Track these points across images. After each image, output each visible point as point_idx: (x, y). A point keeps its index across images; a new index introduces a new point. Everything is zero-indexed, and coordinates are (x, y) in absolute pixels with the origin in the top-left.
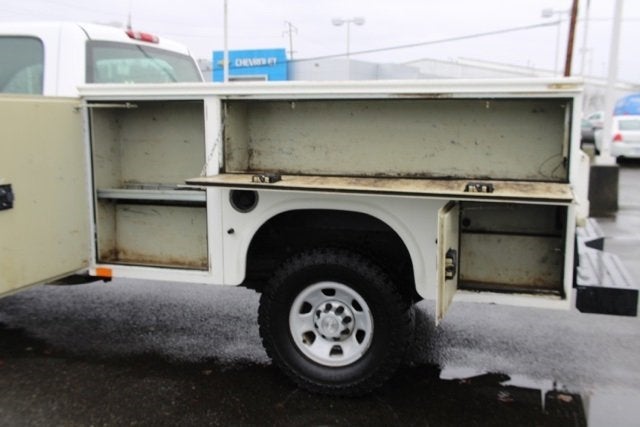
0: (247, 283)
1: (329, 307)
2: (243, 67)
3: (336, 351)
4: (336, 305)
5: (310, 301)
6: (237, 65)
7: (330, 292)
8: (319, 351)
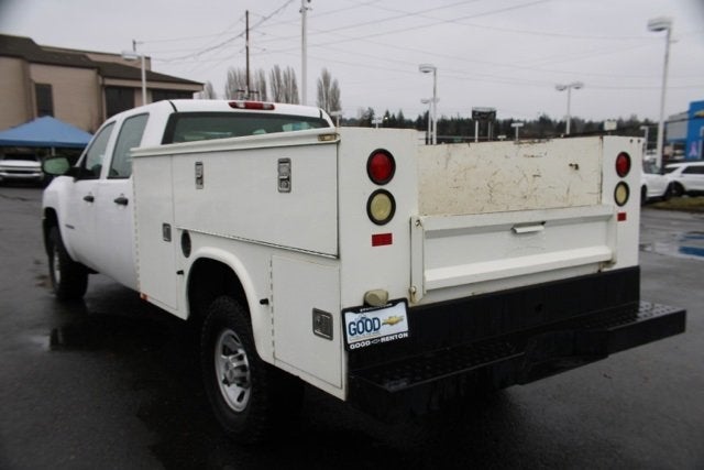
3: (241, 397)
4: (241, 351)
5: (228, 344)
7: (236, 339)
8: (232, 394)
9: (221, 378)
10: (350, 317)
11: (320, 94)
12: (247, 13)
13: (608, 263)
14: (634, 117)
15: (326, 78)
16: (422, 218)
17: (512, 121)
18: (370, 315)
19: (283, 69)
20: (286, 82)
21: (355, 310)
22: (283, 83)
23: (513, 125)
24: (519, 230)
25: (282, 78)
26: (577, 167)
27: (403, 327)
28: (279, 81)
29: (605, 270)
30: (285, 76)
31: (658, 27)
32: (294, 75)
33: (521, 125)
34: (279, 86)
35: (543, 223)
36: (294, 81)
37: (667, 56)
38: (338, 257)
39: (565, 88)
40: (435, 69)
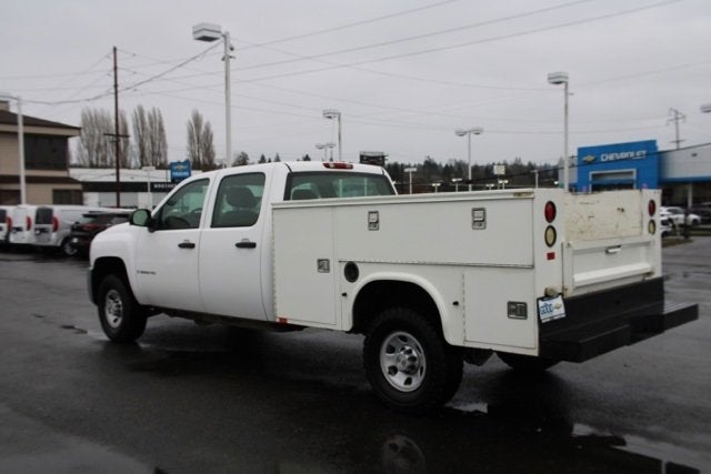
0: (354, 330)
1: (403, 349)
2: (609, 161)
3: (408, 382)
4: (407, 348)
5: (394, 344)
6: (603, 160)
7: (404, 339)
8: (398, 380)
9: (385, 370)
10: (541, 303)
11: (191, 137)
12: (115, 49)
13: (649, 274)
14: (518, 160)
15: (197, 120)
16: (571, 242)
17: (403, 166)
18: (548, 302)
19: (147, 110)
20: (151, 124)
21: (542, 299)
22: (147, 125)
23: (406, 170)
24: (611, 251)
25: (147, 120)
26: (623, 210)
27: (562, 310)
28: (143, 122)
29: (647, 278)
30: (150, 118)
31: (558, 81)
32: (160, 116)
33: (415, 170)
34: (143, 129)
35: (619, 246)
36: (160, 124)
37: (566, 107)
38: (533, 267)
39: (465, 133)
40: (339, 114)
